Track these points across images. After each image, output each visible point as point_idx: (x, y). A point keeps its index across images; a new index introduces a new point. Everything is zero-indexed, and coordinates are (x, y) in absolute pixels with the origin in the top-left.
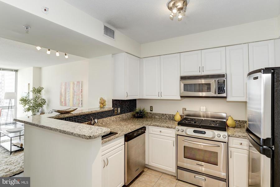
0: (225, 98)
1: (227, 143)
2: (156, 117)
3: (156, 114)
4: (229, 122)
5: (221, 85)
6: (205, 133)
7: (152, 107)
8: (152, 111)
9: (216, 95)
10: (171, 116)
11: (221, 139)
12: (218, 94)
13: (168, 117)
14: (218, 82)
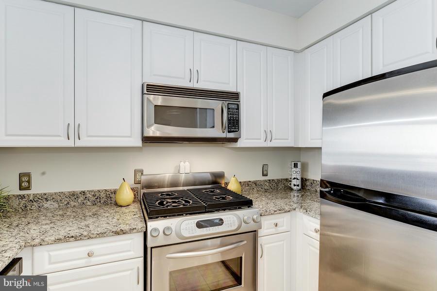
2: (47, 205)
3: (45, 197)
5: (233, 114)
7: (28, 175)
8: (28, 188)
10: (103, 195)
12: (229, 132)
13: (94, 199)
14: (228, 109)
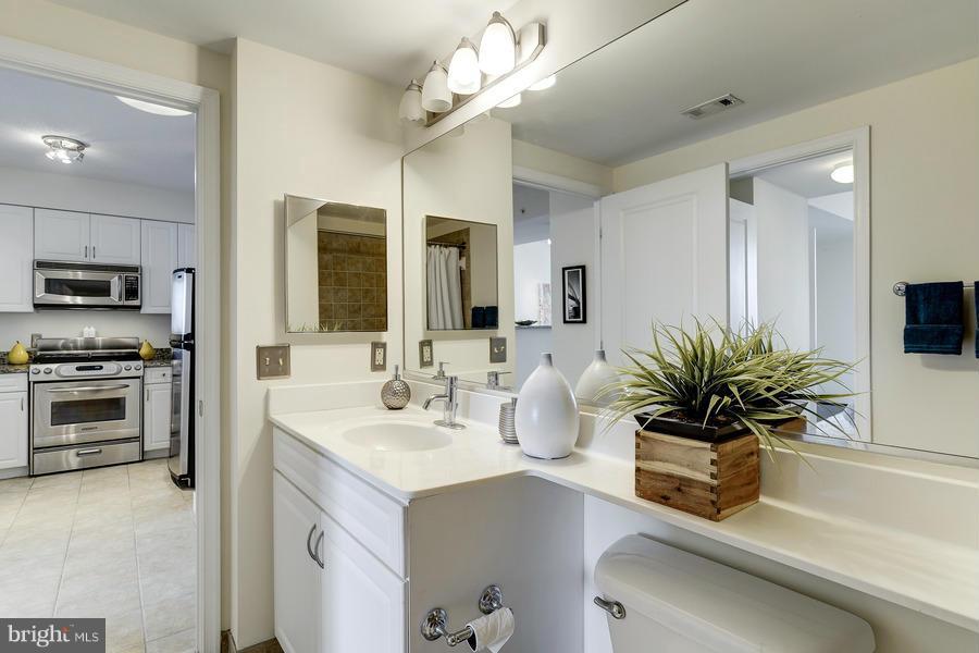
0: (139, 307)
1: (141, 378)
4: (144, 351)
5: (132, 285)
6: (101, 368)
9: (121, 303)
11: (133, 373)
12: (126, 300)
14: (126, 280)
